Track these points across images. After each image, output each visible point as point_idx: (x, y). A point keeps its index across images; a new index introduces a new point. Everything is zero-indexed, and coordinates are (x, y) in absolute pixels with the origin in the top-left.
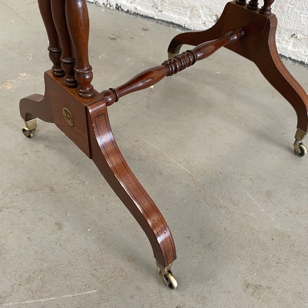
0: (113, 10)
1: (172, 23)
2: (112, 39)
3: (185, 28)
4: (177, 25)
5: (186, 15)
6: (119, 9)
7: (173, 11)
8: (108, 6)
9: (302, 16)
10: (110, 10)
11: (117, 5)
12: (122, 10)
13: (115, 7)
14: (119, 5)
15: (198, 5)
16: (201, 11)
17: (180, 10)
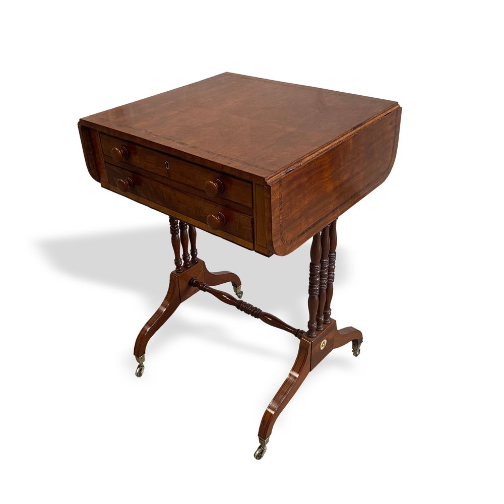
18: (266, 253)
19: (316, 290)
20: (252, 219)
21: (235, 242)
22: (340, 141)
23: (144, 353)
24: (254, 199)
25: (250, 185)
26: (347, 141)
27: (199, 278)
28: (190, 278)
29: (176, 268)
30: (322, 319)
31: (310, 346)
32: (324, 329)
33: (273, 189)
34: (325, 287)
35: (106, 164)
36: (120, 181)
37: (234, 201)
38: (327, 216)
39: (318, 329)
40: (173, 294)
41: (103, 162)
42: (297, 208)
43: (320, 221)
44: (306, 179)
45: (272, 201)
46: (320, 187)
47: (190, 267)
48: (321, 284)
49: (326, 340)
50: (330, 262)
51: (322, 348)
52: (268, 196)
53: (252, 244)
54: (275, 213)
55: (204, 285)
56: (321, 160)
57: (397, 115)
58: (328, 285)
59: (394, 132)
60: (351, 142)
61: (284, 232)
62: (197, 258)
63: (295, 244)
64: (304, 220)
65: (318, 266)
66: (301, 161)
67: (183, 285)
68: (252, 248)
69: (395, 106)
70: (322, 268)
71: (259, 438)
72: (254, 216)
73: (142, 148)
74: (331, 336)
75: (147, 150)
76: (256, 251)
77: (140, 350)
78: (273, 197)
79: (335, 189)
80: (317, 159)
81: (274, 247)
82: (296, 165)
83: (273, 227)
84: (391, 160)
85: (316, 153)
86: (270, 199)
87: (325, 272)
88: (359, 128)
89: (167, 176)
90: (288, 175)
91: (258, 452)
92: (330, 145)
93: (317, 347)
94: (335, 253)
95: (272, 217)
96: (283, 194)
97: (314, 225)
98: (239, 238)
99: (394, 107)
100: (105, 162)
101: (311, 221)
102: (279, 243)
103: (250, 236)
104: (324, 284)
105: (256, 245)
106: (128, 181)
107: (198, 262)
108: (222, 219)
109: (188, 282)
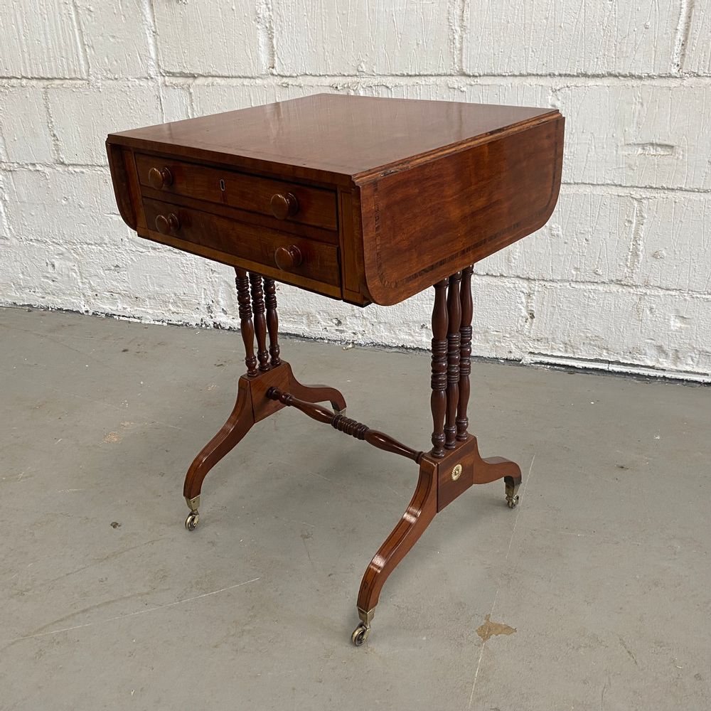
0: (211, 330)
1: (287, 334)
2: (218, 366)
3: (304, 337)
4: (294, 335)
5: (303, 322)
6: (218, 328)
7: (286, 321)
8: (204, 326)
9: (424, 306)
10: (207, 331)
11: (215, 323)
12: (223, 328)
13: (212, 326)
14: (218, 323)
15: (313, 311)
16: (318, 317)
17: (294, 318)
18: (359, 301)
19: (442, 381)
20: (339, 249)
21: (316, 290)
22: (470, 146)
23: (199, 493)
24: (340, 216)
25: (333, 195)
26: (480, 147)
27: (281, 388)
28: (268, 388)
29: (248, 371)
30: (454, 430)
31: (436, 469)
32: (456, 448)
33: (364, 193)
34: (456, 378)
35: (144, 199)
36: (160, 220)
37: (313, 224)
38: (452, 258)
39: (447, 447)
40: (242, 408)
41: (140, 197)
42: (404, 233)
43: (442, 263)
44: (417, 191)
45: (363, 211)
46: (439, 209)
47: (269, 370)
48: (449, 374)
49: (460, 466)
50: (463, 342)
51: (455, 478)
52: (357, 204)
53: (339, 289)
54: (369, 234)
55: (287, 396)
56: (440, 167)
57: (557, 127)
58: (461, 377)
59: (553, 152)
60: (486, 149)
61: (383, 267)
62: (279, 359)
63: (402, 290)
64: (415, 256)
65: (444, 343)
66: (409, 162)
67: (258, 396)
68: (339, 296)
69: (555, 114)
70: (450, 349)
71: (359, 610)
72: (341, 245)
73: (190, 165)
74: (469, 460)
75: (196, 166)
76: (345, 301)
77: (192, 488)
78: (364, 206)
79: (464, 218)
80: (434, 163)
81: (369, 286)
82: (401, 166)
83: (365, 253)
84: (552, 195)
85: (432, 156)
86: (359, 208)
87: (455, 354)
88: (499, 134)
89: (223, 202)
90: (388, 178)
91: (356, 633)
92: (453, 149)
93: (446, 474)
94: (471, 328)
95: (364, 237)
96: (382, 204)
97: (432, 268)
98: (321, 283)
99: (552, 115)
100: (143, 197)
101: (428, 260)
102: (377, 282)
103: (336, 277)
104: (454, 374)
105: (344, 290)
106: (172, 218)
107: (280, 364)
108: (297, 256)
109: (265, 392)
